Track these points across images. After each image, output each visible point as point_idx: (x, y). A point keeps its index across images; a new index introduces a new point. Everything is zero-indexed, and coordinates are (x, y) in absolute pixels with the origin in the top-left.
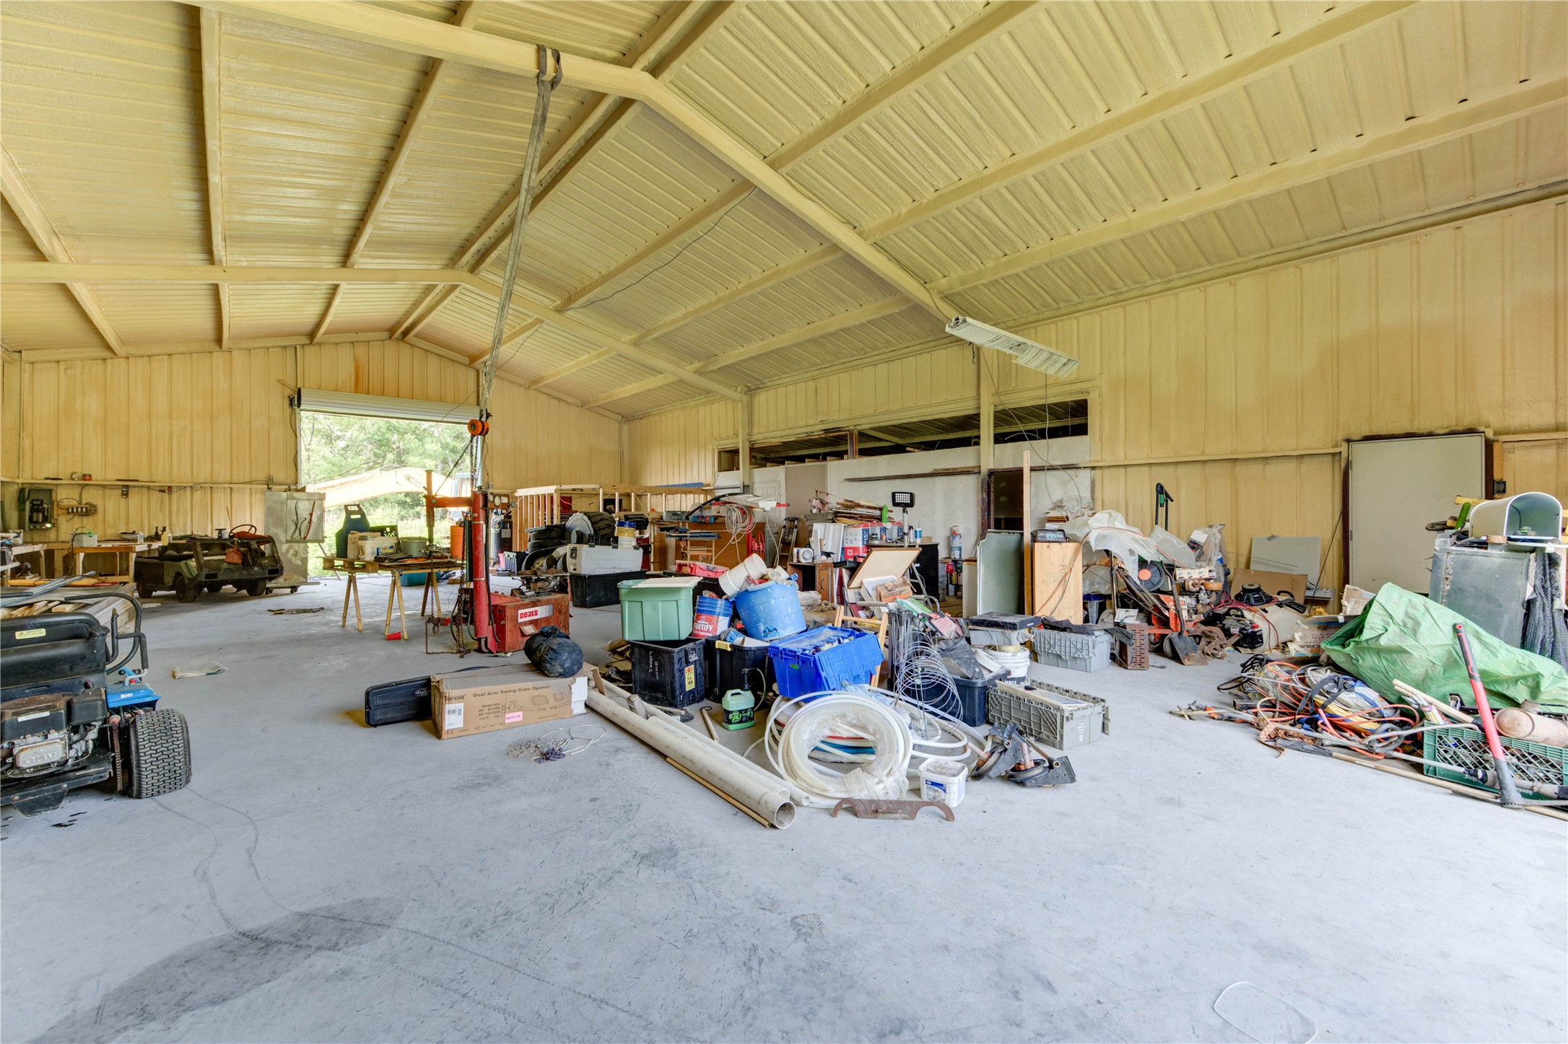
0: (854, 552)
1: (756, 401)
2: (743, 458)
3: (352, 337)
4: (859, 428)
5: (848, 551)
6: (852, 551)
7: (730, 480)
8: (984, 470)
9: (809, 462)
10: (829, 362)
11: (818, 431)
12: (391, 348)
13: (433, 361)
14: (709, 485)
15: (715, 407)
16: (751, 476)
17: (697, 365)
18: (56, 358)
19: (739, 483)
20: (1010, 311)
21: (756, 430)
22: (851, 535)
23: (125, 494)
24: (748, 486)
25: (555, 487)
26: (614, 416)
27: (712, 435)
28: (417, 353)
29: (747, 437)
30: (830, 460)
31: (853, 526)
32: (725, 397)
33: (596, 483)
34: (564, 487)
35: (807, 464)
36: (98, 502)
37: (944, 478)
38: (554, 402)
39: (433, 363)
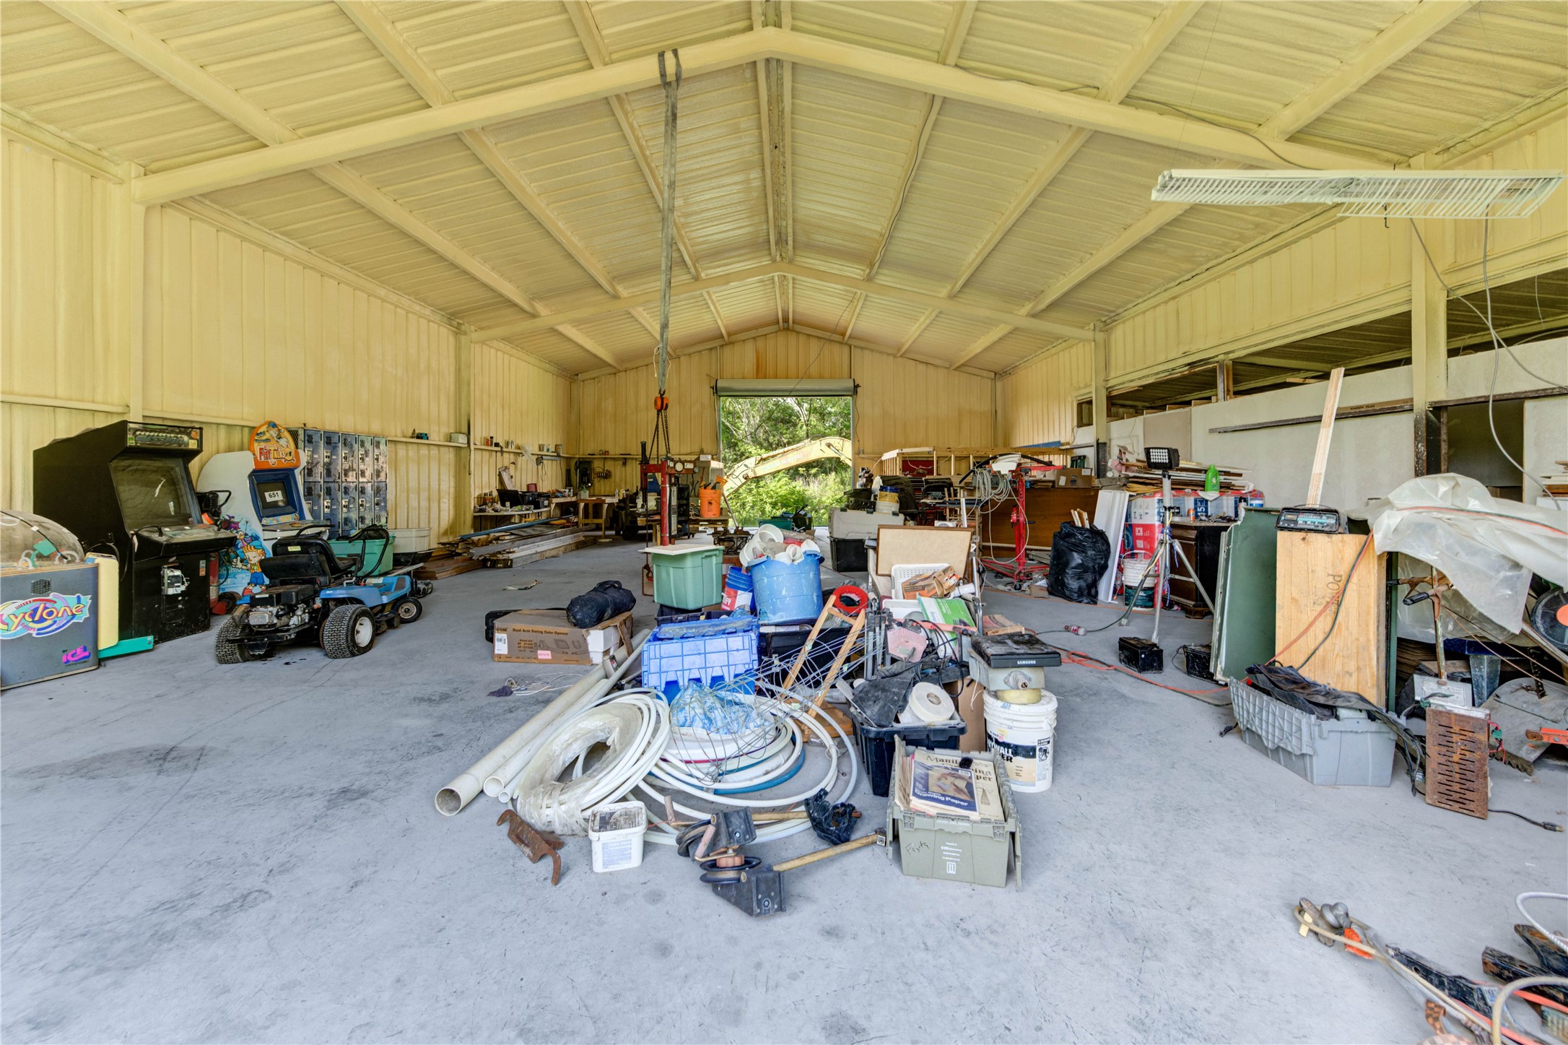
0: (1144, 531)
1: (1113, 338)
2: (1099, 409)
3: (753, 333)
4: (1232, 356)
5: (1137, 529)
6: (1141, 529)
7: (1086, 436)
8: (1421, 405)
9: (1170, 409)
10: (1188, 272)
11: (1180, 367)
12: (781, 338)
13: (814, 343)
14: (1068, 444)
15: (1073, 350)
16: (1108, 430)
17: (1028, 307)
18: (594, 376)
19: (1092, 441)
20: (1468, 119)
21: (1113, 374)
22: (1141, 507)
23: (625, 464)
24: (1105, 444)
25: (897, 451)
26: (985, 373)
27: (1071, 384)
28: (802, 338)
29: (1101, 383)
30: (1195, 405)
31: (1144, 495)
32: (1081, 340)
33: (927, 446)
34: (905, 450)
35: (1167, 412)
36: (612, 469)
37: (1358, 421)
38: (921, 367)
39: (814, 344)
